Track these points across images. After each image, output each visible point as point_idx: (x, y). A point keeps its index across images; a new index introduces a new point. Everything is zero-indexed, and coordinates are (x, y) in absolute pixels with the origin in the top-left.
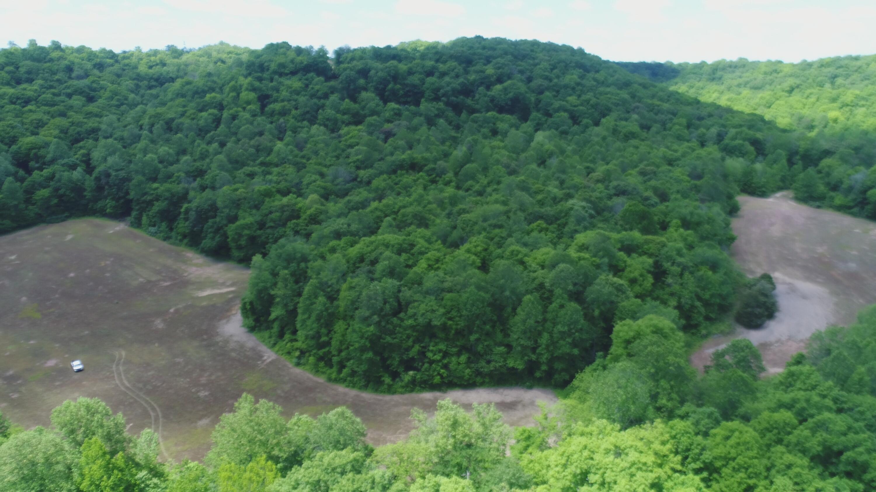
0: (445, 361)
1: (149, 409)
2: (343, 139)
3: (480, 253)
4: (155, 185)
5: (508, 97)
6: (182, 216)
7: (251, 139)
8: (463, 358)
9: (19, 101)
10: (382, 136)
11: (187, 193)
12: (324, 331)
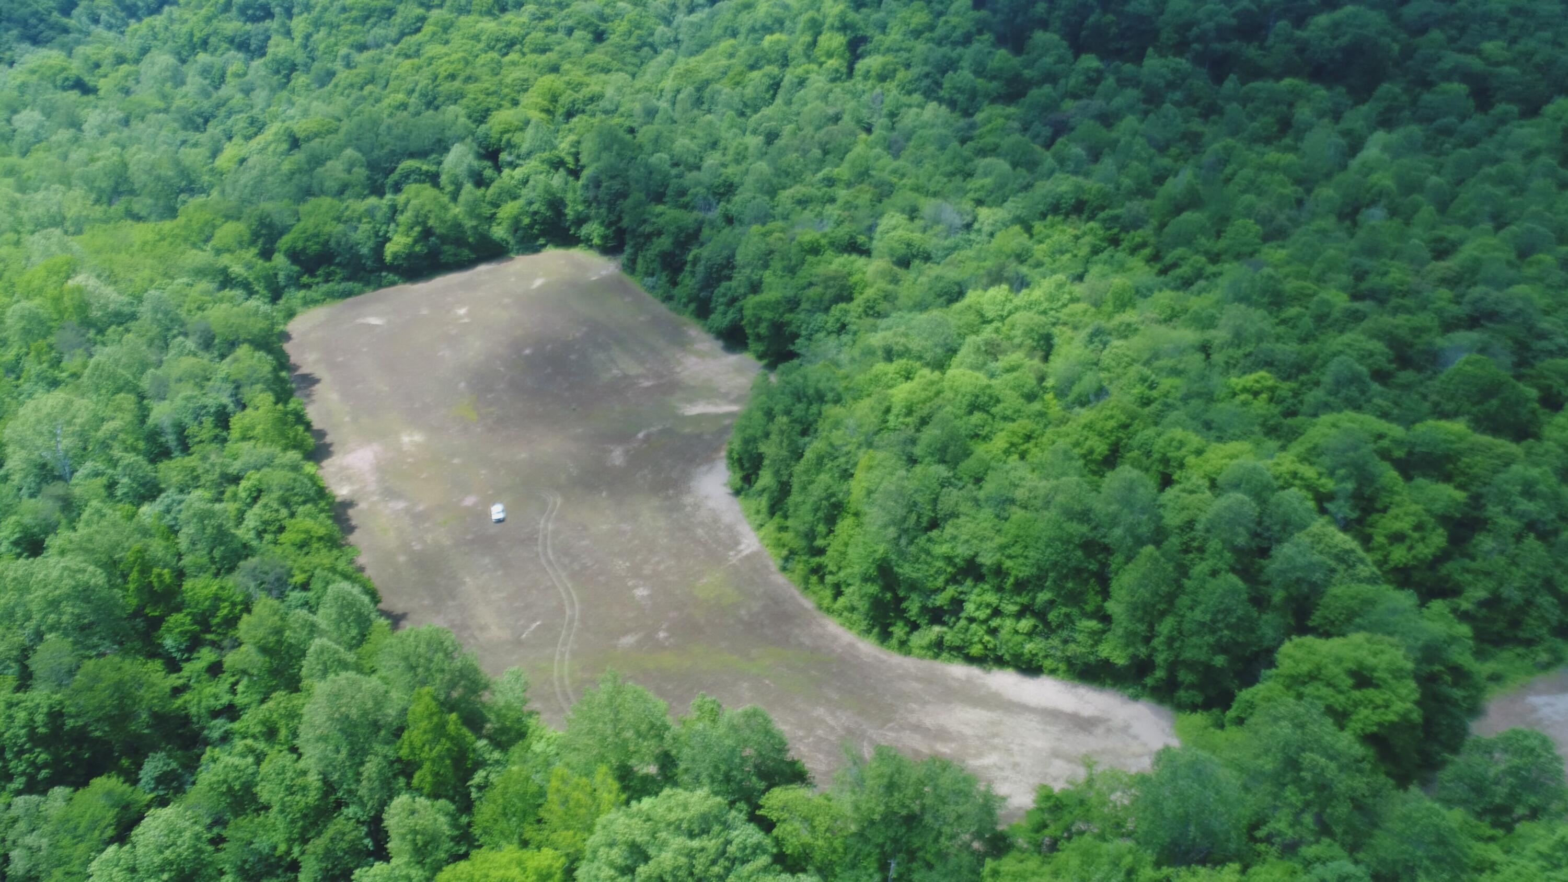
0: (994, 623)
1: (566, 603)
2: (977, 132)
3: (1111, 432)
4: (660, 208)
5: (1336, 43)
6: (688, 268)
7: (819, 128)
8: (1025, 624)
9: (500, 45)
10: (1047, 132)
11: (698, 231)
12: (821, 528)
